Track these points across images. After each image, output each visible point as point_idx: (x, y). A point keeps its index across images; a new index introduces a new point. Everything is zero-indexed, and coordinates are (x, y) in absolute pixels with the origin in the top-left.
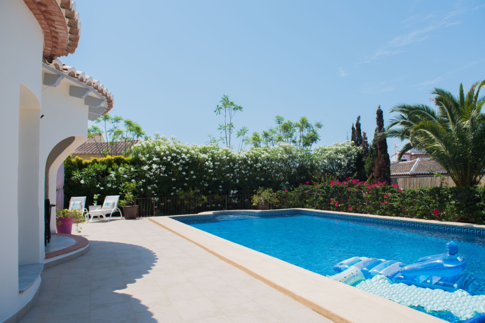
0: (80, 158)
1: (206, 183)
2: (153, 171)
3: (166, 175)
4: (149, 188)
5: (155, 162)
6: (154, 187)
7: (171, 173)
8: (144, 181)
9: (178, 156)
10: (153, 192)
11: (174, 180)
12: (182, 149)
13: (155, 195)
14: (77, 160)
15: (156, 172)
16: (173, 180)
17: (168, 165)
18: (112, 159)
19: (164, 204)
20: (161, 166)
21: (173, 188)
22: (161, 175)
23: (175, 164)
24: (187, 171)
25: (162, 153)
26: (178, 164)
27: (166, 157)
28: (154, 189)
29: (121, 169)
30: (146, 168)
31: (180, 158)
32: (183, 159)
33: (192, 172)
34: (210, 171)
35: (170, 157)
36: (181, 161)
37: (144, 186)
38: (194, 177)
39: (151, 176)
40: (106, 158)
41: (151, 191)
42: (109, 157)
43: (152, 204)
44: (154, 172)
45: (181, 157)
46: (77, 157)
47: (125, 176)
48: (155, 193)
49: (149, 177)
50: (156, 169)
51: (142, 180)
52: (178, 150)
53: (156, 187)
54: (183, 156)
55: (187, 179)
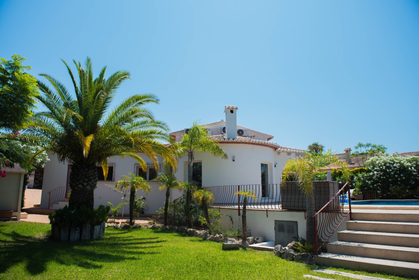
0: (340, 170)
1: (413, 182)
2: (376, 175)
3: (385, 177)
4: (375, 185)
5: (376, 170)
6: (379, 184)
7: (388, 176)
8: (372, 181)
9: (391, 166)
10: (379, 188)
11: (391, 181)
12: (395, 160)
13: (380, 189)
14: (339, 171)
15: (377, 176)
16: (390, 180)
17: (385, 171)
18: (358, 170)
19: (385, 195)
20: (380, 172)
21: (390, 185)
22: (382, 177)
23: (388, 171)
24: (399, 175)
25: (379, 165)
26: (391, 170)
27: (382, 167)
28: (379, 186)
29: (360, 175)
30: (371, 174)
31: (392, 166)
32: (395, 167)
33: (402, 175)
34: (414, 173)
35: (384, 167)
36: (393, 168)
37: (372, 184)
38: (404, 178)
39: (375, 178)
40: (354, 170)
41: (377, 187)
42: (356, 169)
43: (378, 195)
44: (376, 176)
45: (393, 166)
46: (339, 170)
47: (362, 179)
48: (380, 188)
49: (375, 179)
50: (377, 174)
51: (371, 181)
52: (391, 162)
53: (380, 185)
54: (395, 165)
55: (399, 179)
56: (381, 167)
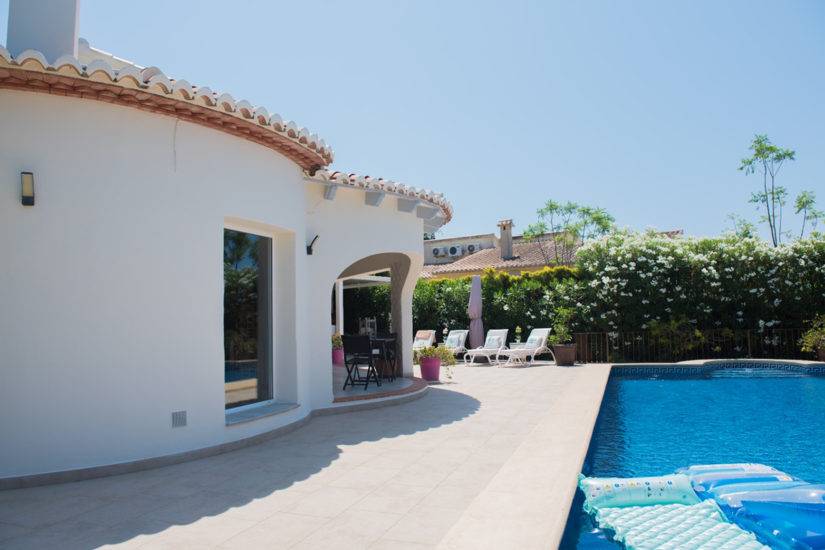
0: (505, 274)
1: (708, 307)
2: (606, 287)
3: (631, 295)
4: (603, 316)
5: (607, 274)
6: (612, 314)
7: (640, 291)
8: (595, 305)
9: (650, 261)
10: (611, 323)
11: (646, 303)
12: (660, 247)
13: (615, 327)
14: (502, 276)
15: (611, 290)
16: (644, 302)
17: (632, 277)
18: (552, 273)
19: (629, 343)
20: (619, 280)
21: (645, 316)
22: (622, 294)
23: (643, 276)
24: (669, 287)
25: (619, 259)
26: (650, 274)
27: (627, 265)
28: (612, 318)
29: (560, 288)
30: (594, 283)
31: (653, 263)
32: (661, 266)
33: (678, 289)
34: (713, 284)
35: (633, 264)
36: (656, 269)
37: (595, 313)
38: (683, 296)
39: (605, 296)
40: (543, 271)
41: (608, 322)
42: (547, 269)
43: (610, 342)
44: (609, 290)
45: (655, 262)
46: (501, 272)
47: (567, 298)
48: (615, 325)
49: (602, 299)
50: (611, 285)
51: (592, 304)
52: (650, 251)
53: (616, 315)
54: (661, 260)
55: (669, 300)
56: (624, 266)
